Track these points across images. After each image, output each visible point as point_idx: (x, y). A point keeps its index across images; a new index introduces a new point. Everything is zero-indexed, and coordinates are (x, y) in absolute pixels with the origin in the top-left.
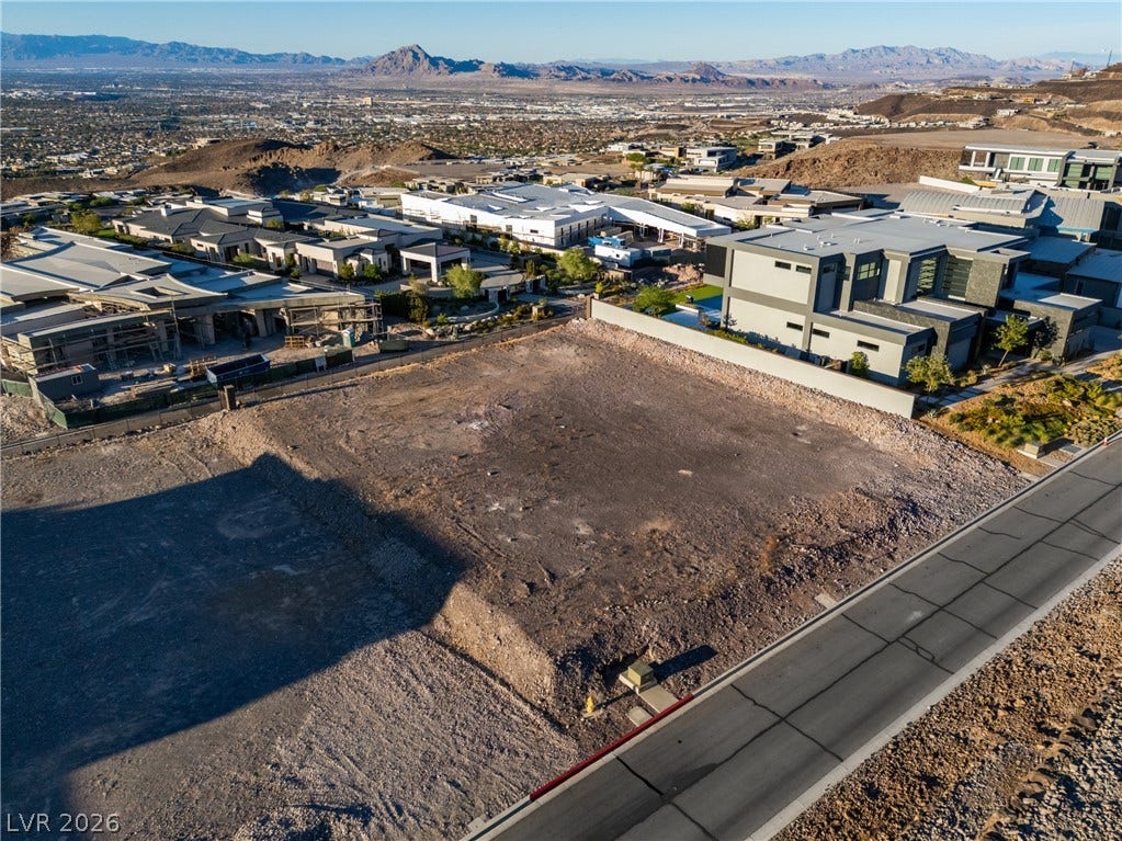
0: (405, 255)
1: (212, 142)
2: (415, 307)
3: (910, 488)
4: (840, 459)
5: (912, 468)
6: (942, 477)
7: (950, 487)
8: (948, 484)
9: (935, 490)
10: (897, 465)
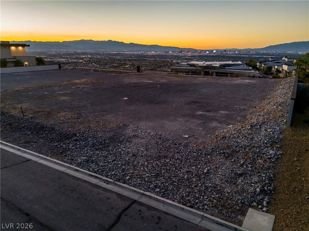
3: (143, 141)
4: (178, 121)
5: (186, 141)
6: (178, 152)
7: (159, 158)
8: (165, 157)
9: (146, 150)
10: (187, 136)
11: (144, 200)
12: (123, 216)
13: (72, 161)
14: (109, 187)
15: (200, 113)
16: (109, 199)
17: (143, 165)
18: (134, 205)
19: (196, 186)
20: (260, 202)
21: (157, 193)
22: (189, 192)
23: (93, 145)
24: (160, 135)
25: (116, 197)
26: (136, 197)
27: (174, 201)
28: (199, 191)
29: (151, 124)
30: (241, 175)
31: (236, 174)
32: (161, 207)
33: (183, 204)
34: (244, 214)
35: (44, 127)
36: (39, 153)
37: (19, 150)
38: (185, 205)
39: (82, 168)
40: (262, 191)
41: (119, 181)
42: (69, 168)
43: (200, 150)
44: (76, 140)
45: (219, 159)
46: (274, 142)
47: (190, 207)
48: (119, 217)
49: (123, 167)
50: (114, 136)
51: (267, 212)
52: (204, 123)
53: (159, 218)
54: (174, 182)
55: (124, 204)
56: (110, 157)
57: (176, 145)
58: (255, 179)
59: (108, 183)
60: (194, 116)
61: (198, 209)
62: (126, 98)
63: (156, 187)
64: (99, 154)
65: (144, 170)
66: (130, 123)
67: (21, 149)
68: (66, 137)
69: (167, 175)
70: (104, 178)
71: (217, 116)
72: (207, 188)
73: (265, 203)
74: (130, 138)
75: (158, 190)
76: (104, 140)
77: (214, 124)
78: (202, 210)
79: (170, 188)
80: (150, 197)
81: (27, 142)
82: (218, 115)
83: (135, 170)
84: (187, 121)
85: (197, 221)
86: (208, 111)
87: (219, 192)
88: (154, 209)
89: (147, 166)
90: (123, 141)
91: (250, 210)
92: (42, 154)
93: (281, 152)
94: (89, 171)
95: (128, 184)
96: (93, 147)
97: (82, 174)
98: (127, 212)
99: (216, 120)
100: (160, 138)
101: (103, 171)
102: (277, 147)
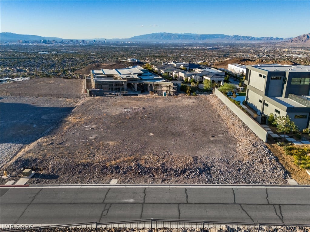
0: (204, 77)
1: (230, 59)
2: (188, 89)
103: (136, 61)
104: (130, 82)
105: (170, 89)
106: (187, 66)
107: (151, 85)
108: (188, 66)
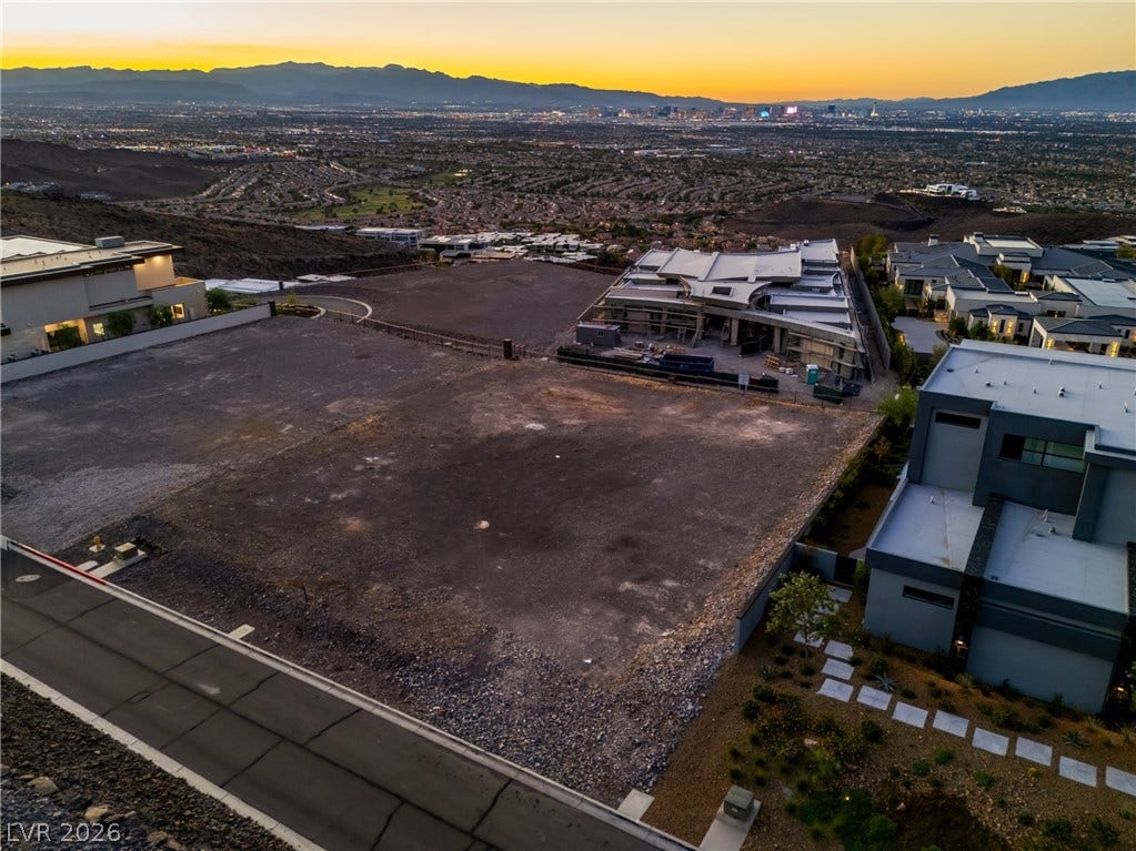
0: (1035, 323)
3: (520, 672)
4: (581, 614)
5: (585, 674)
6: (570, 701)
7: (543, 711)
8: (551, 709)
9: (525, 695)
10: (589, 661)
11: (521, 778)
12: (499, 798)
13: (421, 715)
14: (479, 758)
15: (628, 585)
16: (481, 776)
17: (519, 724)
18: (511, 786)
19: (583, 760)
20: (646, 783)
21: (538, 770)
22: (574, 768)
23: (446, 682)
24: (548, 659)
25: (489, 774)
26: (512, 774)
27: (555, 780)
28: (586, 767)
29: (534, 626)
30: (639, 745)
31: (634, 743)
32: (540, 787)
33: (565, 784)
34: (624, 794)
35: (354, 634)
36: (368, 694)
37: (333, 686)
38: (567, 786)
39: (440, 727)
40: (654, 768)
41: (491, 750)
42: (421, 726)
43: (601, 697)
44: (417, 669)
45: (621, 716)
46: (701, 688)
47: (572, 788)
48: (496, 799)
49: (495, 727)
50: (475, 659)
51: (649, 793)
52: (627, 620)
53: (537, 801)
54: (558, 752)
55: (500, 784)
56: (474, 706)
57: (569, 683)
58: (653, 751)
59: (477, 752)
60: (612, 598)
61: (579, 790)
62: (485, 524)
63: (536, 760)
64: (456, 699)
65: (522, 734)
66: (498, 622)
67: (337, 684)
68: (400, 661)
69: (551, 741)
70: (472, 746)
71: (653, 599)
72: (595, 762)
73: (651, 784)
74: (499, 665)
75: (538, 764)
76: (462, 671)
77: (643, 626)
78: (584, 791)
79: (553, 763)
80: (529, 774)
81: (339, 669)
82: (657, 595)
83: (510, 732)
84: (598, 615)
85: (575, 803)
86: (641, 580)
87: (608, 769)
88: (531, 789)
89: (526, 727)
90: (489, 673)
91: (634, 791)
92: (374, 697)
93: (701, 707)
94: (450, 732)
95: (503, 756)
96: (447, 684)
97: (439, 736)
98: (503, 794)
99: (649, 612)
100: (547, 667)
101: (468, 734)
102: (702, 698)
103: (964, 192)
104: (716, 311)
105: (841, 357)
106: (1024, 259)
107: (783, 331)
108: (1028, 259)
